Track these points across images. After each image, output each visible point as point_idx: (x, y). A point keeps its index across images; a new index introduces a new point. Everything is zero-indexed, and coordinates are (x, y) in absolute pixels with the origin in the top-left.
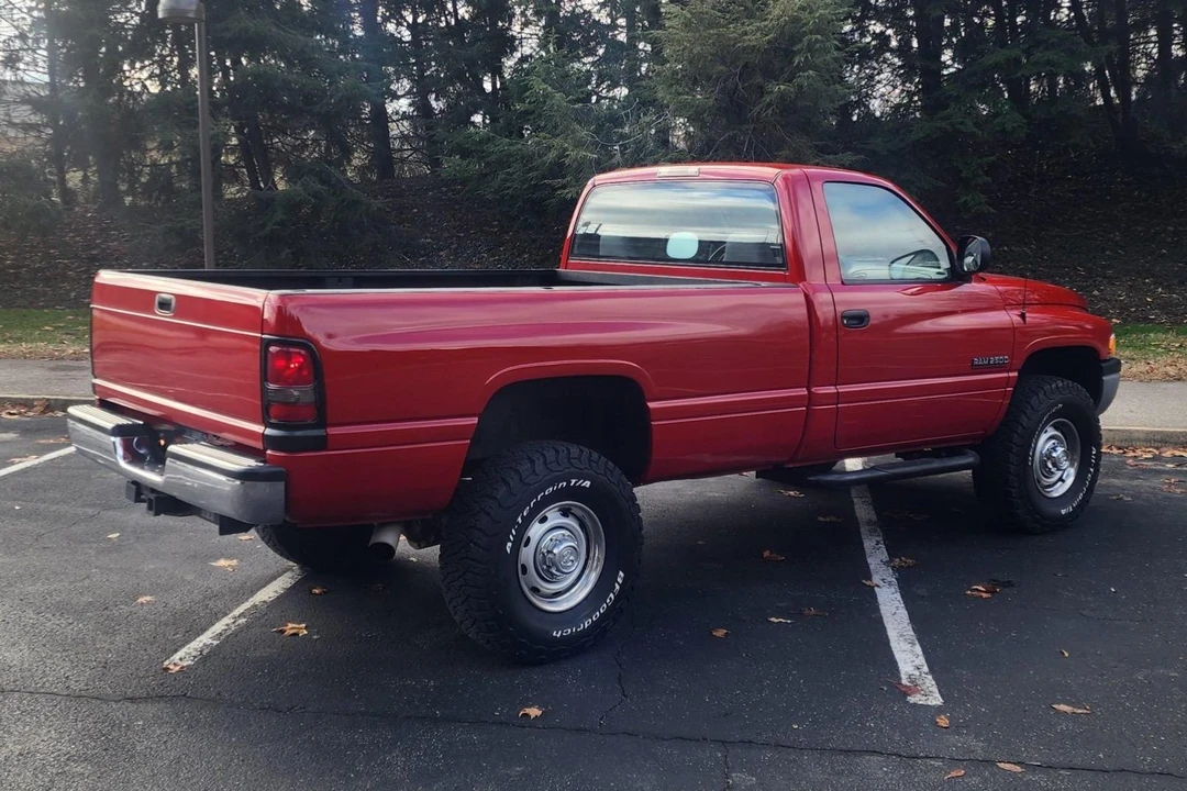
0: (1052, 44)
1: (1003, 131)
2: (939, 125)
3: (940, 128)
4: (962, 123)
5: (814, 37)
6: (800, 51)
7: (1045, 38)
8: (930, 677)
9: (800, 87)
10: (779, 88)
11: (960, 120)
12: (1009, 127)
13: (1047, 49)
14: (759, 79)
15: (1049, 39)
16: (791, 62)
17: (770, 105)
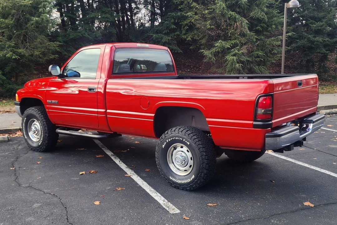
0: (107, 12)
1: (96, 37)
2: (78, 34)
3: (79, 35)
4: (84, 34)
5: (45, 3)
6: (41, 8)
7: (105, 11)
8: (169, 203)
9: (43, 19)
10: (35, 19)
11: (84, 33)
12: (97, 36)
13: (105, 14)
14: (28, 16)
15: (106, 11)
16: (38, 11)
17: (32, 24)
